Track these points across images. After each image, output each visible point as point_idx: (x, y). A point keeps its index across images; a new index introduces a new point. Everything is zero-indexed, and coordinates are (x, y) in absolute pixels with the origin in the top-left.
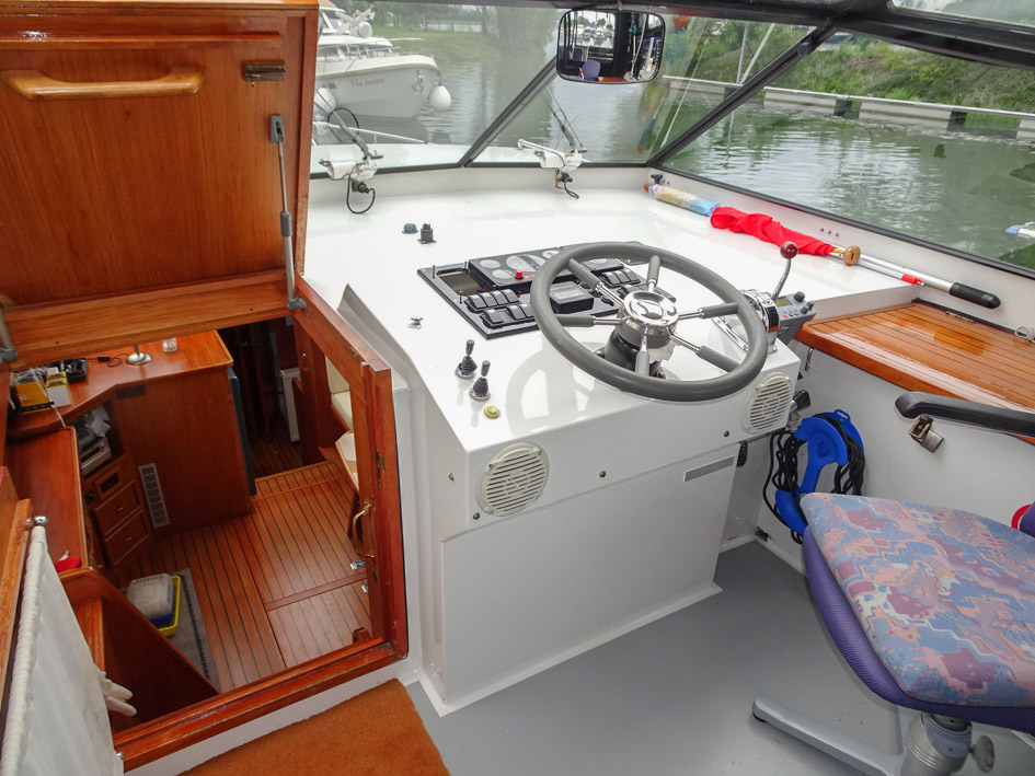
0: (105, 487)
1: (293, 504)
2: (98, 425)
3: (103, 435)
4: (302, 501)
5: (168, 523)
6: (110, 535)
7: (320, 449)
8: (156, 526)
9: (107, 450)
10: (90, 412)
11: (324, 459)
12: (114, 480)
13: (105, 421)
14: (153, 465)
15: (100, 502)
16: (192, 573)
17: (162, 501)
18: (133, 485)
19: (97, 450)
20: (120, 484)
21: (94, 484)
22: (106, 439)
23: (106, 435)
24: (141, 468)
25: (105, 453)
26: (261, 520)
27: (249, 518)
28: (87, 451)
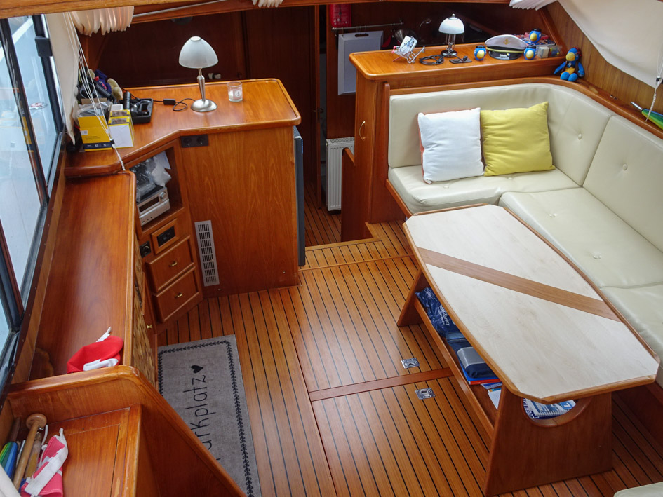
0: (161, 240)
1: (340, 280)
2: (159, 173)
3: (163, 185)
4: (349, 278)
5: (217, 282)
6: (162, 290)
7: (367, 224)
8: (206, 284)
9: (166, 201)
10: (152, 158)
11: (369, 236)
12: (170, 233)
13: (166, 170)
14: (209, 222)
15: (156, 255)
16: (237, 340)
17: (214, 260)
18: (188, 240)
19: (157, 200)
20: (175, 238)
21: (151, 236)
22: (165, 189)
23: (166, 186)
24: (197, 224)
25: (164, 204)
26: (307, 292)
27: (295, 287)
28: (145, 200)
